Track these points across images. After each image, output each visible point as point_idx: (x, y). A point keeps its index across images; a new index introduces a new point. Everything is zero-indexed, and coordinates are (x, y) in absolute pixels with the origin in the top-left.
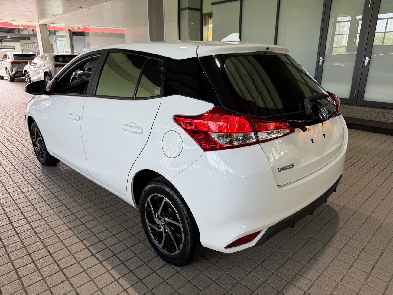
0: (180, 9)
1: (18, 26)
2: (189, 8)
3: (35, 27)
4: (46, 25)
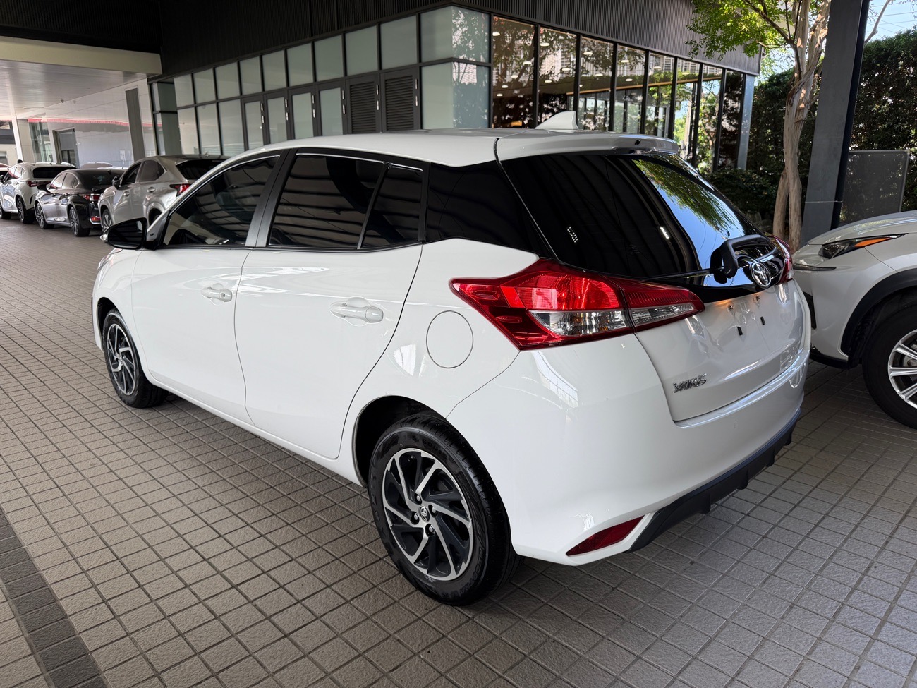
0: (154, 112)
2: (161, 112)
3: (11, 122)
4: (27, 120)
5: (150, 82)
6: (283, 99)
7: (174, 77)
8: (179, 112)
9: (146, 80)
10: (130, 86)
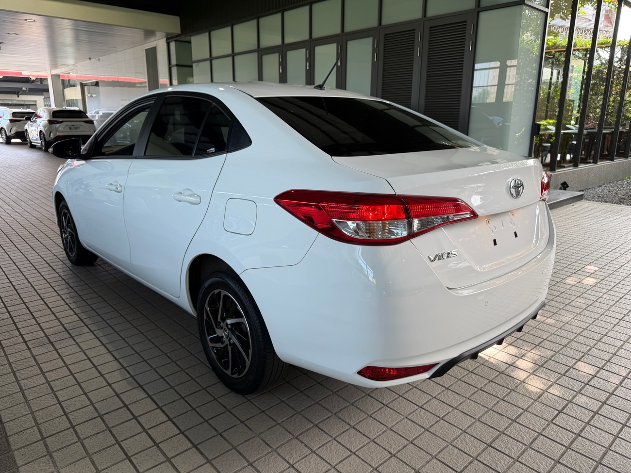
0: (170, 66)
1: (28, 76)
2: (177, 65)
3: (46, 76)
4: (59, 75)
5: (168, 41)
6: (304, 50)
7: (191, 36)
8: (194, 65)
9: (165, 39)
10: (149, 45)
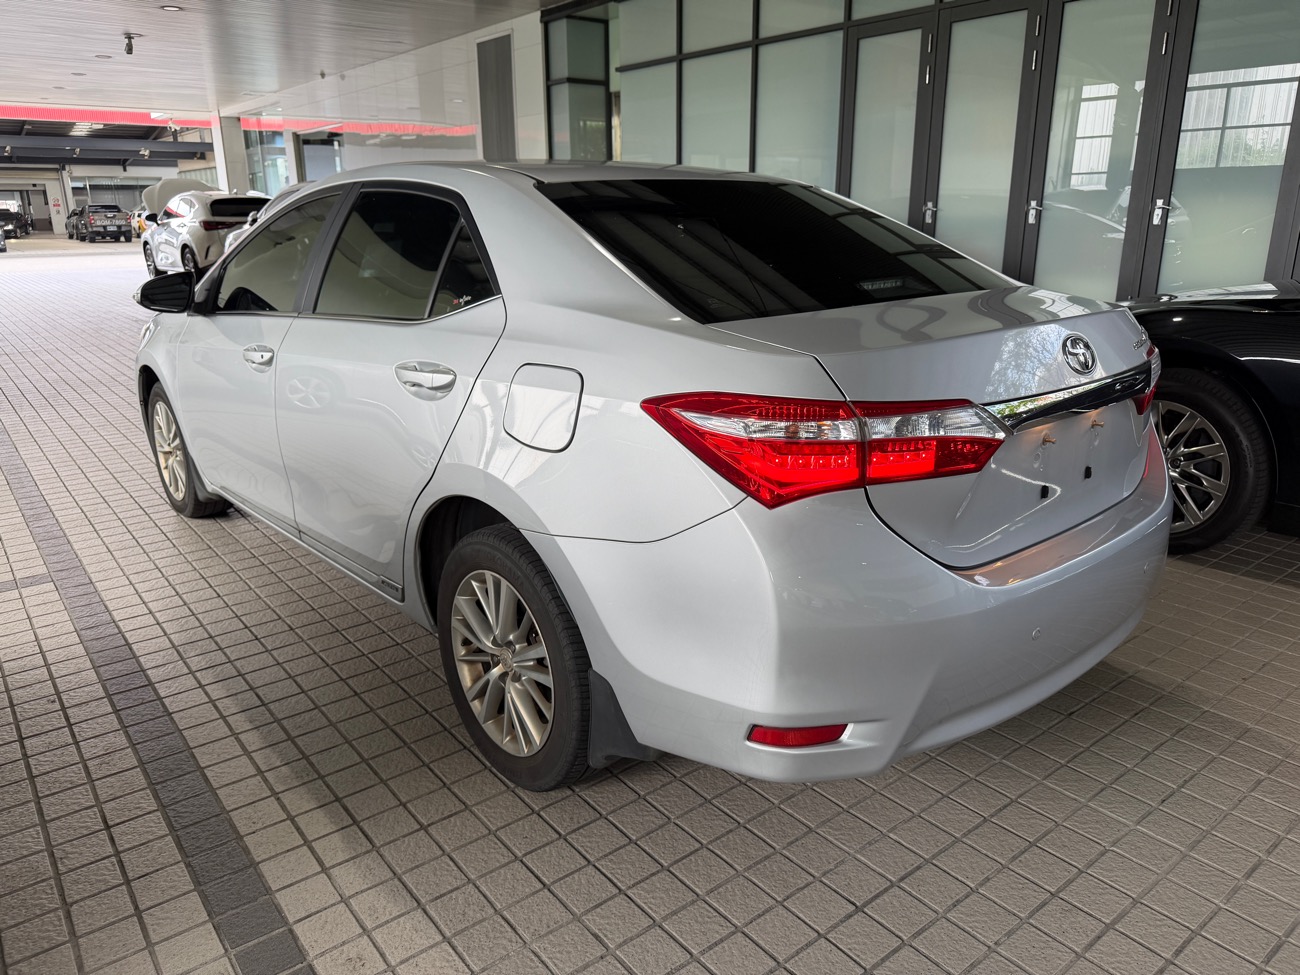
0: (550, 83)
1: (166, 121)
2: (570, 80)
3: (208, 123)
4: (239, 119)
5: (546, 19)
6: (1023, 16)
9: (538, 14)
10: (489, 34)
